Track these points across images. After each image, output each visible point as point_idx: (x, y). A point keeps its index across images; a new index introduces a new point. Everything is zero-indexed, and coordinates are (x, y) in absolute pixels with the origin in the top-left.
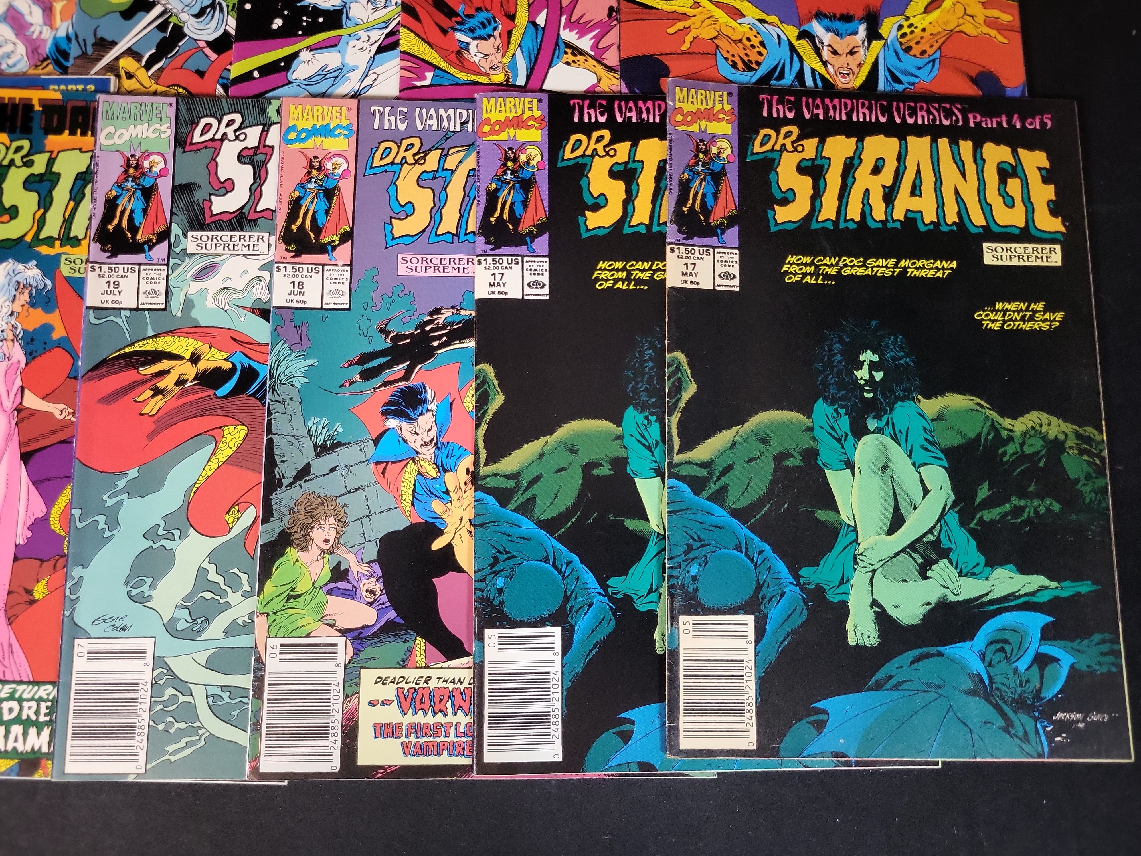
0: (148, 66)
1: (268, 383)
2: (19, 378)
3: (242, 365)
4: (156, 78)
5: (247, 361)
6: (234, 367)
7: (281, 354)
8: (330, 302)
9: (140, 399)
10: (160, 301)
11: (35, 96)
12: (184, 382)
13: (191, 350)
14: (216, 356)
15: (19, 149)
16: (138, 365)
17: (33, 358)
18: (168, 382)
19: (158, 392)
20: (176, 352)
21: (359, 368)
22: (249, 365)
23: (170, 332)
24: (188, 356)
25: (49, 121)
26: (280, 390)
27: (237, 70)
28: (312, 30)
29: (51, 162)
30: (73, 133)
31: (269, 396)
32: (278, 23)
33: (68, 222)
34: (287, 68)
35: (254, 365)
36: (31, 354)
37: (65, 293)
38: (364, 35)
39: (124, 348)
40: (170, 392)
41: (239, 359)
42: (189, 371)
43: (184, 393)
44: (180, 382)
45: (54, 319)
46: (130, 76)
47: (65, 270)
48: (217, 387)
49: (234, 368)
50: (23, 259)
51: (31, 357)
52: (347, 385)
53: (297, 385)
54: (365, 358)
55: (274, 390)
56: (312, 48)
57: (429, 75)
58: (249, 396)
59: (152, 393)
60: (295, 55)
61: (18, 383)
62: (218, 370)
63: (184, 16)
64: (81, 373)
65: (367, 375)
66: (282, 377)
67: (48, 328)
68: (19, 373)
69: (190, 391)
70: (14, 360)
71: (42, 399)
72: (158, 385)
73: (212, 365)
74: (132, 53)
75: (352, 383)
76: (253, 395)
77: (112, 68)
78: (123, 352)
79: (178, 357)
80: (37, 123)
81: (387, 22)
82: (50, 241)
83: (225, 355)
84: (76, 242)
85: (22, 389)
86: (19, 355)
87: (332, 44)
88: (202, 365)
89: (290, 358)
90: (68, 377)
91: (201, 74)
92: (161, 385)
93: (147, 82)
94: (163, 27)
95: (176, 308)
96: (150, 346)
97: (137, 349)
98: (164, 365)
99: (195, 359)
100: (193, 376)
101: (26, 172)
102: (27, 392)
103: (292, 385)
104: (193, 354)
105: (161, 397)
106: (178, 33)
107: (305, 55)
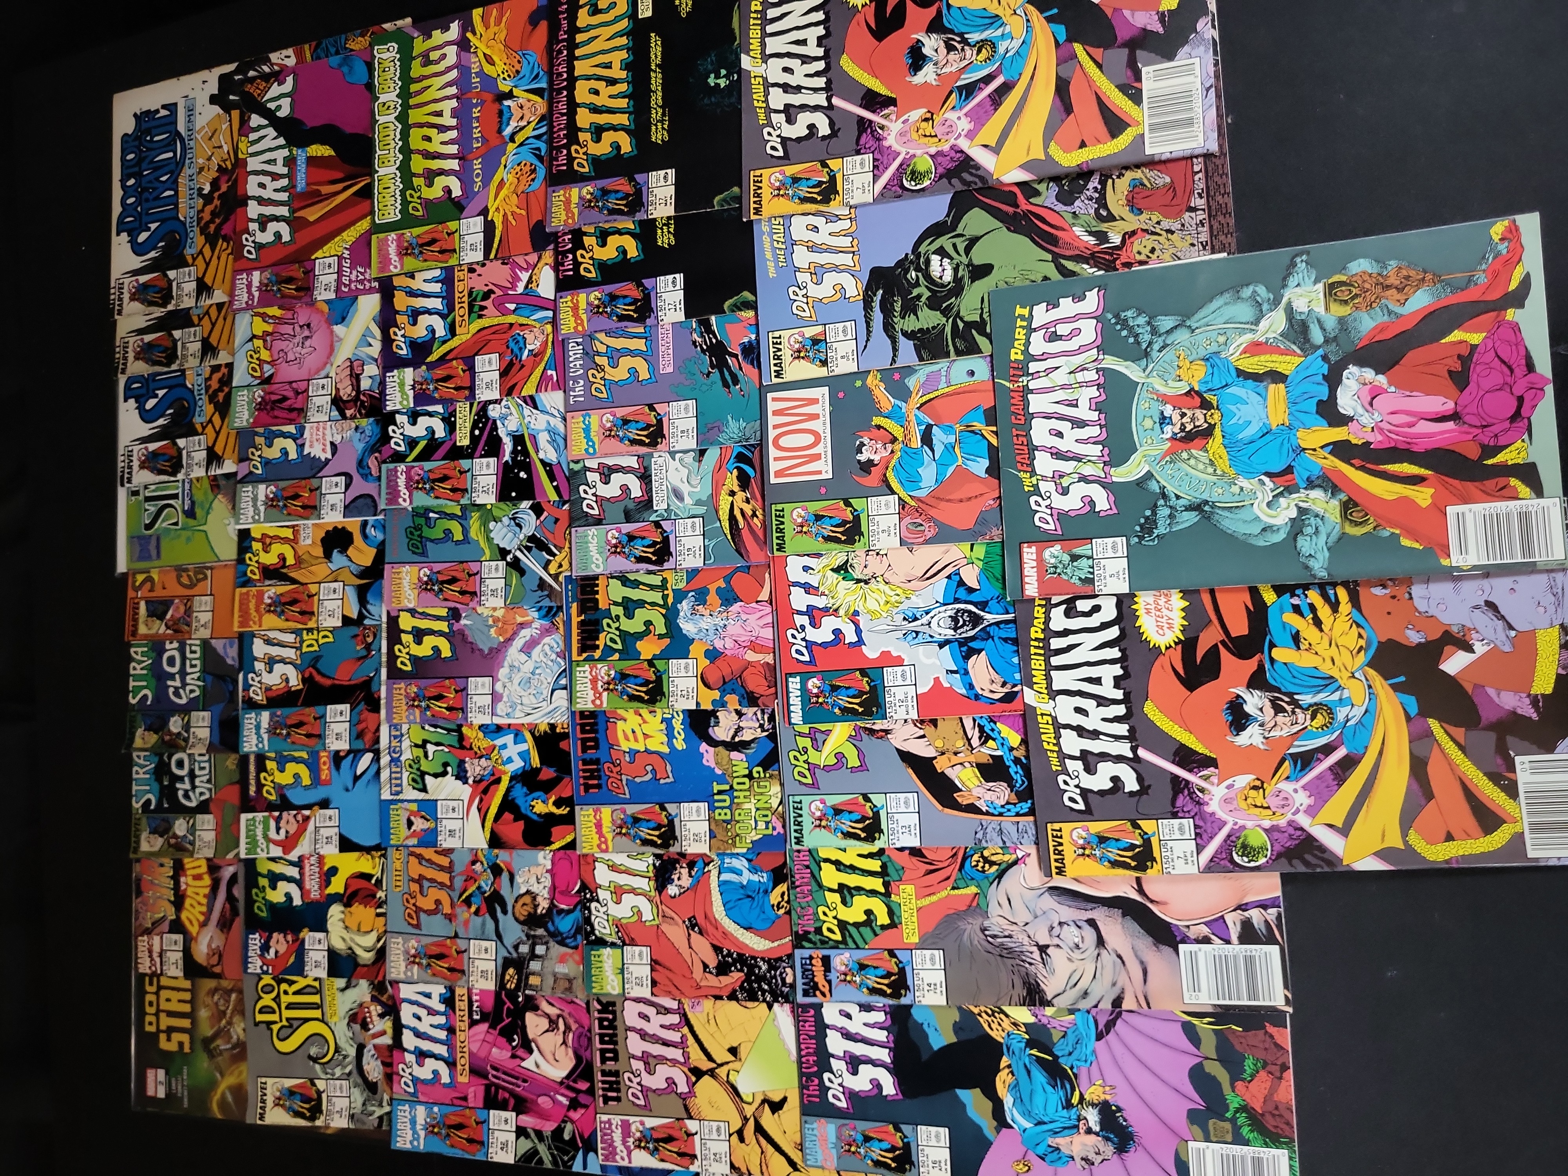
0: (554, 555)
4: (560, 549)
8: (692, 412)
10: (698, 521)
11: (576, 620)
15: (609, 625)
16: (738, 530)
19: (754, 515)
23: (717, 512)
25: (590, 609)
27: (553, 496)
28: (526, 453)
29: (616, 604)
30: (597, 592)
31: (752, 442)
32: (523, 475)
33: (652, 587)
34: (550, 465)
37: (697, 583)
38: (527, 419)
41: (732, 465)
42: (740, 495)
43: (754, 497)
45: (712, 588)
46: (560, 566)
47: (682, 585)
49: (738, 468)
50: (677, 612)
54: (726, 385)
56: (537, 451)
57: (549, 372)
60: (542, 461)
61: (754, 605)
63: (522, 536)
64: (745, 564)
65: (736, 381)
67: (719, 591)
69: (751, 494)
73: (736, 482)
74: (546, 568)
77: (555, 577)
79: (732, 504)
80: (592, 616)
81: (519, 405)
82: (665, 597)
84: (665, 581)
86: (736, 607)
87: (533, 438)
88: (736, 488)
91: (557, 520)
92: (750, 513)
93: (564, 554)
94: (529, 549)
95: (702, 510)
96: (726, 524)
98: (737, 513)
99: (732, 493)
101: (623, 619)
106: (532, 538)
107: (542, 455)
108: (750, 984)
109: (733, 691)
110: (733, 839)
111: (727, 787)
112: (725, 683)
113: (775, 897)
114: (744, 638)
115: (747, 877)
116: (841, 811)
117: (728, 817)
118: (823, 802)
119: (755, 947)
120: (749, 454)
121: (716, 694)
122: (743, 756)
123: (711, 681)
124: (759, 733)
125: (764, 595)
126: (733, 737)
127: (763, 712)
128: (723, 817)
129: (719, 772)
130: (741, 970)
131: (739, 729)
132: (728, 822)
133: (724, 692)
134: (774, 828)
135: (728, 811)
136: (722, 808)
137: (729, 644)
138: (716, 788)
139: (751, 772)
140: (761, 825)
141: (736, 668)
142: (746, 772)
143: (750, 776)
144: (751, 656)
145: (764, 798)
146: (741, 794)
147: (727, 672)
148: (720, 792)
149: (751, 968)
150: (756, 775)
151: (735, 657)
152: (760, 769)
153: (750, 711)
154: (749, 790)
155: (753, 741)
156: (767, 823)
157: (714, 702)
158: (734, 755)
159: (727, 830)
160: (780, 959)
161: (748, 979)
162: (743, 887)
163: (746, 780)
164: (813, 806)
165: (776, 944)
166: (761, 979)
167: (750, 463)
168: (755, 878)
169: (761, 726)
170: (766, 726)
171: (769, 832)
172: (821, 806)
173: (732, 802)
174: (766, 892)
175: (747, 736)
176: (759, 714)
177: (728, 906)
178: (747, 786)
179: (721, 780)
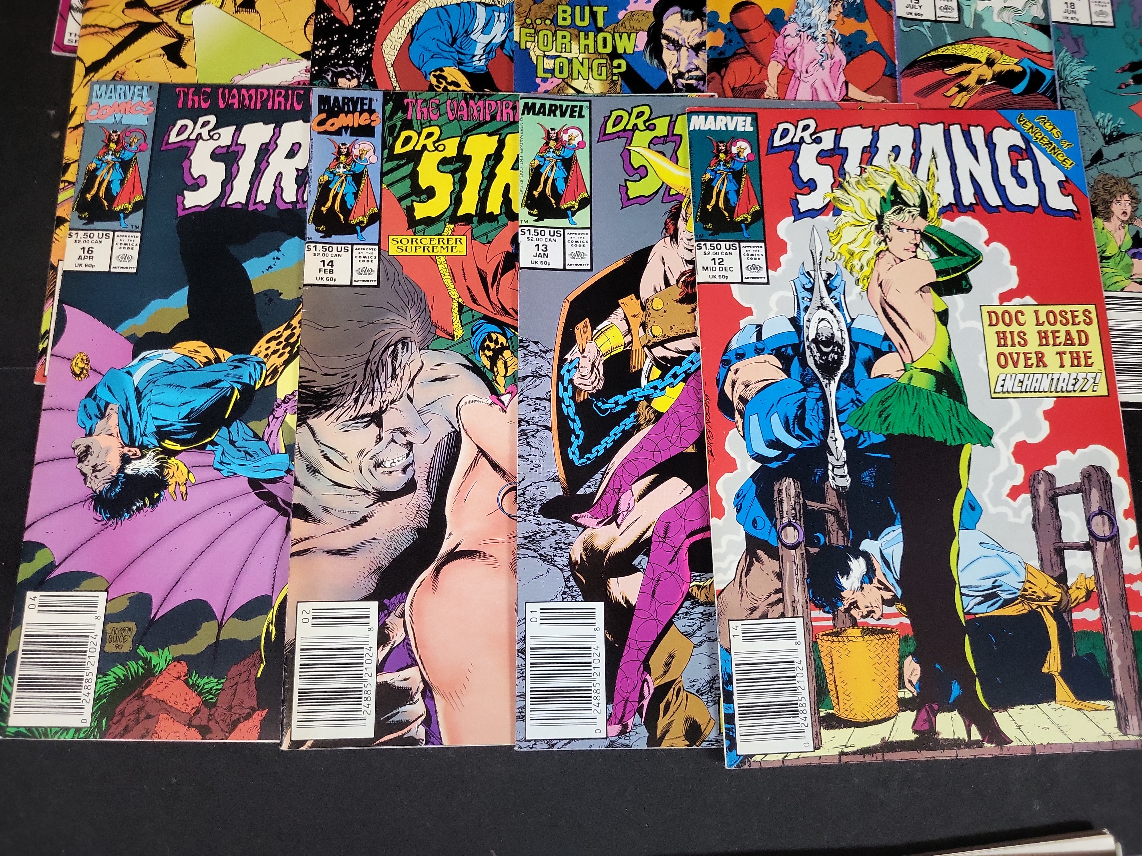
1: (1057, 83)
2: (842, 74)
3: (1031, 70)
5: (1034, 66)
6: (1024, 70)
7: (1065, 59)
9: (948, 94)
10: (954, 15)
12: (984, 81)
13: (986, 55)
14: (1008, 61)
16: (943, 67)
17: (853, 59)
18: (970, 81)
19: (962, 89)
20: (973, 57)
21: (1130, 74)
22: (1037, 70)
23: (967, 41)
24: (984, 60)
26: (1069, 89)
31: (1059, 94)
35: (1041, 69)
36: (850, 54)
39: (930, 52)
40: (973, 89)
41: (1027, 64)
42: (988, 73)
43: (986, 90)
44: (980, 81)
48: (1013, 86)
49: (1024, 72)
51: (850, 58)
52: (1123, 87)
53: (1082, 85)
55: (1064, 89)
58: (1041, 94)
59: (957, 89)
61: (842, 78)
62: (1011, 72)
66: (1069, 79)
68: (841, 70)
69: (989, 89)
70: (836, 59)
71: (865, 91)
72: (962, 83)
73: (1006, 68)
75: (1127, 86)
76: (1044, 94)
78: (929, 55)
79: (976, 61)
83: (1016, 61)
85: (846, 83)
86: (839, 55)
88: (997, 68)
89: (1073, 64)
90: (883, 75)
92: (965, 83)
95: (969, 21)
96: (950, 51)
97: (940, 53)
99: (990, 62)
100: (990, 77)
102: (850, 86)
103: (1078, 86)
104: (988, 59)
105: (965, 93)
108: (337, 31)
109: (728, 42)
110: (532, 25)
111: (600, 23)
112: (740, 31)
113: (452, 73)
114: (798, 62)
115: (481, 40)
116: (568, 169)
117: (560, 22)
118: (581, 145)
119: (387, 42)
120: (1041, 90)
121: (725, 19)
122: (641, 47)
123: (744, 14)
124: (671, 71)
125: (855, 92)
126: (667, 37)
127: (698, 79)
128: (561, 15)
129: (621, 15)
130: (356, 21)
131: (677, 46)
132: (554, 20)
133: (728, 29)
134: (545, 80)
135: (568, 22)
136: (573, 15)
137: (791, 42)
138: (600, 10)
139: (620, 56)
140: (549, 64)
141: (760, 49)
142: (620, 51)
143: (614, 55)
144: (774, 69)
145: (584, 70)
146: (591, 41)
147: (755, 35)
148: (594, 15)
149: (360, 35)
150: (616, 63)
151: (773, 48)
152: (624, 68)
153: (701, 61)
154: (596, 52)
155: (662, 62)
156: (552, 71)
157: (715, 15)
158: (642, 38)
159: (544, 19)
160: (370, 72)
161: (343, 28)
162: (467, 33)
163: (609, 49)
164: (575, 132)
165: (390, 69)
166: (345, 46)
167: (1030, 89)
168: (479, 51)
169: (681, 75)
170: (681, 81)
171: (540, 73)
172: (575, 143)
173: (580, 29)
174: (460, 63)
175: (668, 55)
176: (697, 73)
177: (442, 12)
178: (601, 49)
179: (610, 17)
